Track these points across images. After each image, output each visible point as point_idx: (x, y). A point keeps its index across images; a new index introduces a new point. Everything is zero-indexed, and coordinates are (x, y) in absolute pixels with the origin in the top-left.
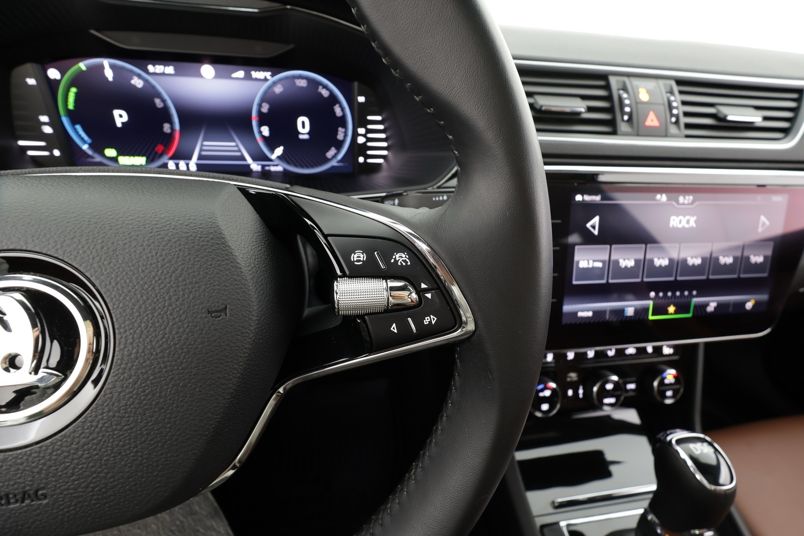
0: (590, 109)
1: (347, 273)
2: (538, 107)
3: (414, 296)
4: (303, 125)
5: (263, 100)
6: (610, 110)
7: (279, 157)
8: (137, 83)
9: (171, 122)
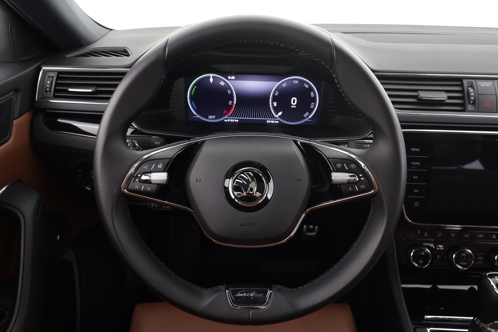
0: (449, 98)
1: (335, 170)
2: (420, 98)
3: (357, 179)
4: (294, 102)
5: (276, 90)
6: (462, 98)
7: (279, 116)
8: (222, 83)
9: (233, 100)
